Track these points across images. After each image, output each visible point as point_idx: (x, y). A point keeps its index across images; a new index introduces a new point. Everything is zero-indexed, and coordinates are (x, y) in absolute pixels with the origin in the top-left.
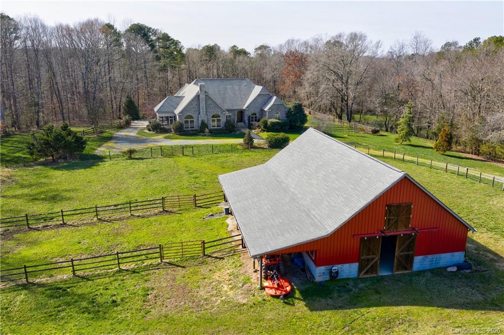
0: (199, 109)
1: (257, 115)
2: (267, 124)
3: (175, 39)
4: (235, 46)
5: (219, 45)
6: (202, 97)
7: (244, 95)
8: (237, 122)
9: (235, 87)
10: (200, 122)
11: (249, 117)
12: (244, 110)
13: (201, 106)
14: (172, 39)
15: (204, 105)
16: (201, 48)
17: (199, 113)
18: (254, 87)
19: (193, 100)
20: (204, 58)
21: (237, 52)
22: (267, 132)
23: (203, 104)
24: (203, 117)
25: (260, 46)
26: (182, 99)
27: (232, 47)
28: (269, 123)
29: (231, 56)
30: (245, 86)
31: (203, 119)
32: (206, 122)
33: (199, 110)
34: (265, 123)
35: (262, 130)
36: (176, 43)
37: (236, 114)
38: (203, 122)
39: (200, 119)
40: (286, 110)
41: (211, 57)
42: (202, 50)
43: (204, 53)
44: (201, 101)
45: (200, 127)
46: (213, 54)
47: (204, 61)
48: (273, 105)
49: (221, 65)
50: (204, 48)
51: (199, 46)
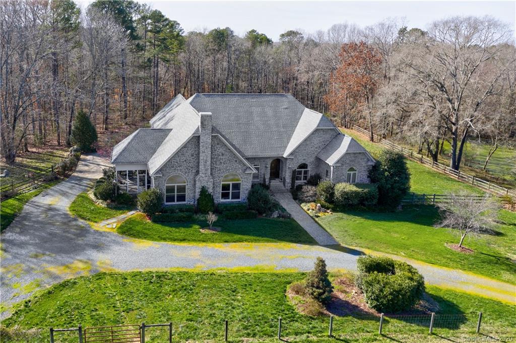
0: (198, 163)
1: (309, 169)
2: (332, 194)
3: (171, 19)
4: (253, 31)
5: (232, 29)
6: (206, 140)
7: (283, 127)
8: (270, 179)
9: (266, 110)
10: (198, 190)
11: (294, 172)
12: (286, 159)
13: (201, 158)
14: (167, 19)
15: (209, 156)
16: (207, 33)
17: (198, 172)
18: (303, 111)
19: (185, 146)
20: (211, 46)
21: (258, 39)
22: (334, 210)
23: (205, 155)
24: (204, 180)
25: (288, 32)
26: (167, 135)
27: (250, 32)
28: (337, 194)
29: (248, 44)
30: (286, 108)
31: (205, 184)
32: (210, 190)
33: (198, 167)
34: (330, 192)
35: (322, 206)
36: (172, 25)
37: (269, 166)
38: (204, 191)
39: (198, 185)
40: (370, 163)
41: (220, 45)
42: (208, 36)
43: (212, 40)
44: (201, 149)
45: (198, 200)
46: (223, 41)
47: (210, 50)
48: (347, 154)
49: (233, 57)
50: (211, 33)
51: (205, 30)
